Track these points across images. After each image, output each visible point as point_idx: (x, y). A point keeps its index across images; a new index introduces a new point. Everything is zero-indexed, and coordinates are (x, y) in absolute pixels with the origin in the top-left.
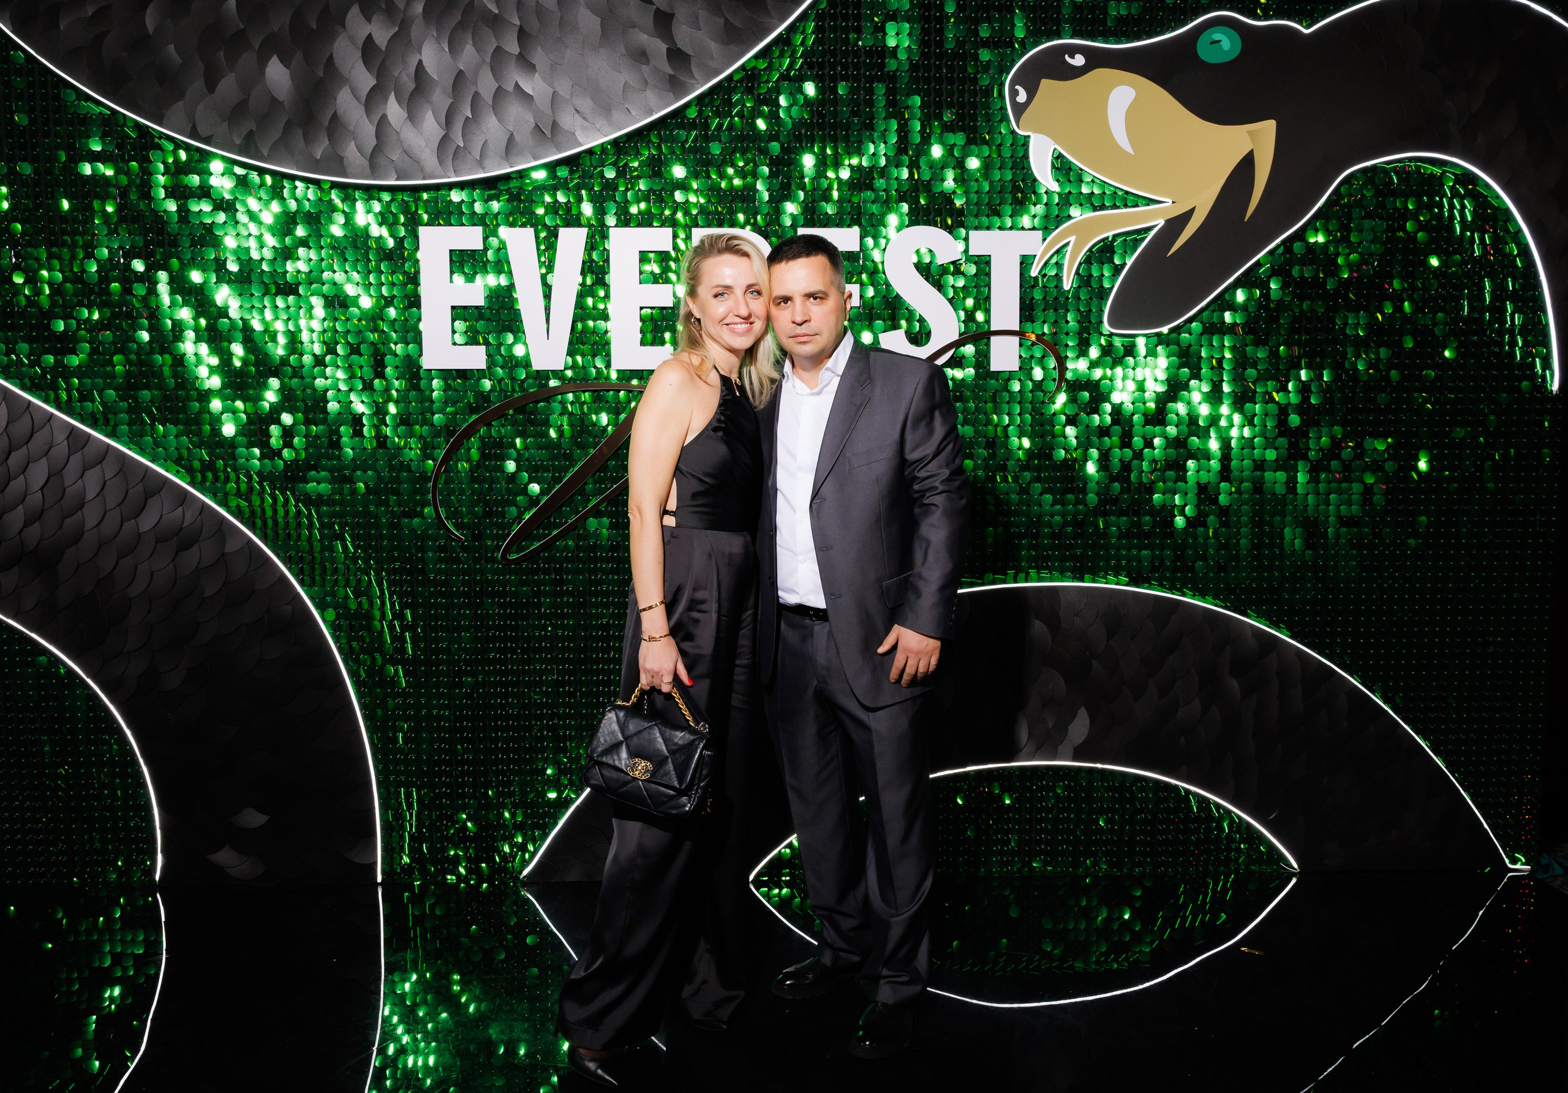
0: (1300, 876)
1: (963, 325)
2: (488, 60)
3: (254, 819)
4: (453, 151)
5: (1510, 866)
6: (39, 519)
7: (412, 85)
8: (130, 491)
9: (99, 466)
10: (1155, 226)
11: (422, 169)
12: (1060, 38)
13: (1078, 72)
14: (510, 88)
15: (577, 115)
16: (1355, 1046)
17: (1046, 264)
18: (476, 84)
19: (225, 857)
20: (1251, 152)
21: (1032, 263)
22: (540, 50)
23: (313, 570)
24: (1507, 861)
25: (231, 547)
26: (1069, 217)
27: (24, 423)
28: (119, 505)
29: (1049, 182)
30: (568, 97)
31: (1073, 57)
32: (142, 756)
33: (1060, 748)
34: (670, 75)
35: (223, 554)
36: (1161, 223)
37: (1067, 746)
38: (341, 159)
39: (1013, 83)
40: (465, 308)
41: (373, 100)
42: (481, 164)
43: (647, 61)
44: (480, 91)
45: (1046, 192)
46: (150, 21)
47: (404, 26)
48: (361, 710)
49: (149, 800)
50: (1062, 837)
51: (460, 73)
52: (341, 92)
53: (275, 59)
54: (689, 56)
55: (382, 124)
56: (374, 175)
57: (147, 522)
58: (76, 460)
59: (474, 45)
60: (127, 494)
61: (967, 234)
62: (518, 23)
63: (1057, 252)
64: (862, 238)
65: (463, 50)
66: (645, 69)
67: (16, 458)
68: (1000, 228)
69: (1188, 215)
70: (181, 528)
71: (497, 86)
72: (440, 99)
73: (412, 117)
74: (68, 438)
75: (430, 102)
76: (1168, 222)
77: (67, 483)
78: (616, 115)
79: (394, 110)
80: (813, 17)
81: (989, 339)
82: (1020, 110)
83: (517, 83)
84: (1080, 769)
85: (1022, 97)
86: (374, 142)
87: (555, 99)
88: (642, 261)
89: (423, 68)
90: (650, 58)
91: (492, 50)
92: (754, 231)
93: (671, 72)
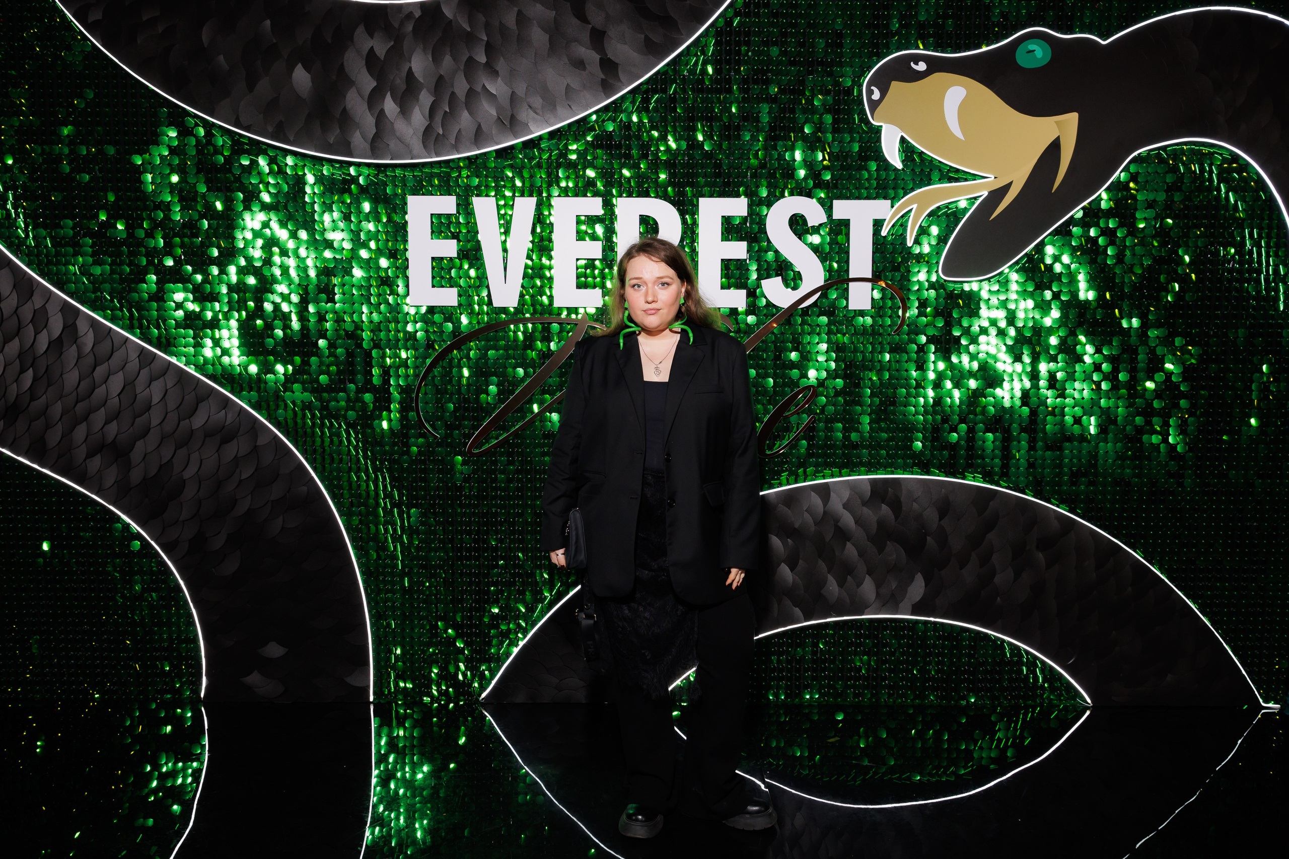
0: (1094, 709)
1: (827, 274)
2: (462, 67)
3: (275, 650)
4: (435, 138)
5: (1264, 705)
6: (116, 418)
7: (404, 87)
8: (186, 397)
9: (162, 378)
10: (980, 196)
11: (411, 151)
12: (907, 49)
13: (920, 76)
14: (479, 89)
15: (530, 110)
16: (1138, 846)
18: (453, 87)
19: (254, 679)
20: (1058, 138)
22: (502, 59)
23: (323, 459)
24: (1261, 701)
25: (261, 441)
27: (106, 346)
28: (177, 408)
29: (896, 163)
30: (523, 96)
31: (917, 64)
32: (192, 601)
33: (901, 605)
34: (602, 79)
35: (256, 446)
36: (985, 193)
37: (907, 603)
38: (350, 143)
39: (870, 84)
40: (442, 259)
41: (374, 99)
42: (456, 148)
43: (584, 68)
44: (457, 91)
46: (206, 36)
47: (398, 39)
48: (359, 568)
49: (197, 635)
51: (441, 77)
52: (350, 92)
53: (300, 65)
54: (617, 64)
55: (380, 118)
56: (374, 156)
57: (198, 421)
58: (145, 372)
59: (451, 56)
60: (184, 397)
61: (831, 203)
62: (486, 39)
64: (750, 206)
65: (443, 60)
66: (583, 73)
67: (100, 371)
68: (858, 198)
69: (1007, 188)
70: (224, 426)
71: (469, 87)
72: (426, 98)
73: (405, 111)
74: (139, 356)
75: (418, 100)
76: (990, 193)
77: (138, 391)
78: (560, 111)
79: (390, 106)
80: (713, 33)
81: (848, 285)
82: (874, 105)
83: (484, 86)
84: (917, 622)
85: (876, 95)
86: (374, 131)
87: (513, 97)
88: (578, 222)
89: (413, 73)
90: (587, 66)
91: (465, 59)
92: (665, 200)
93: (603, 76)
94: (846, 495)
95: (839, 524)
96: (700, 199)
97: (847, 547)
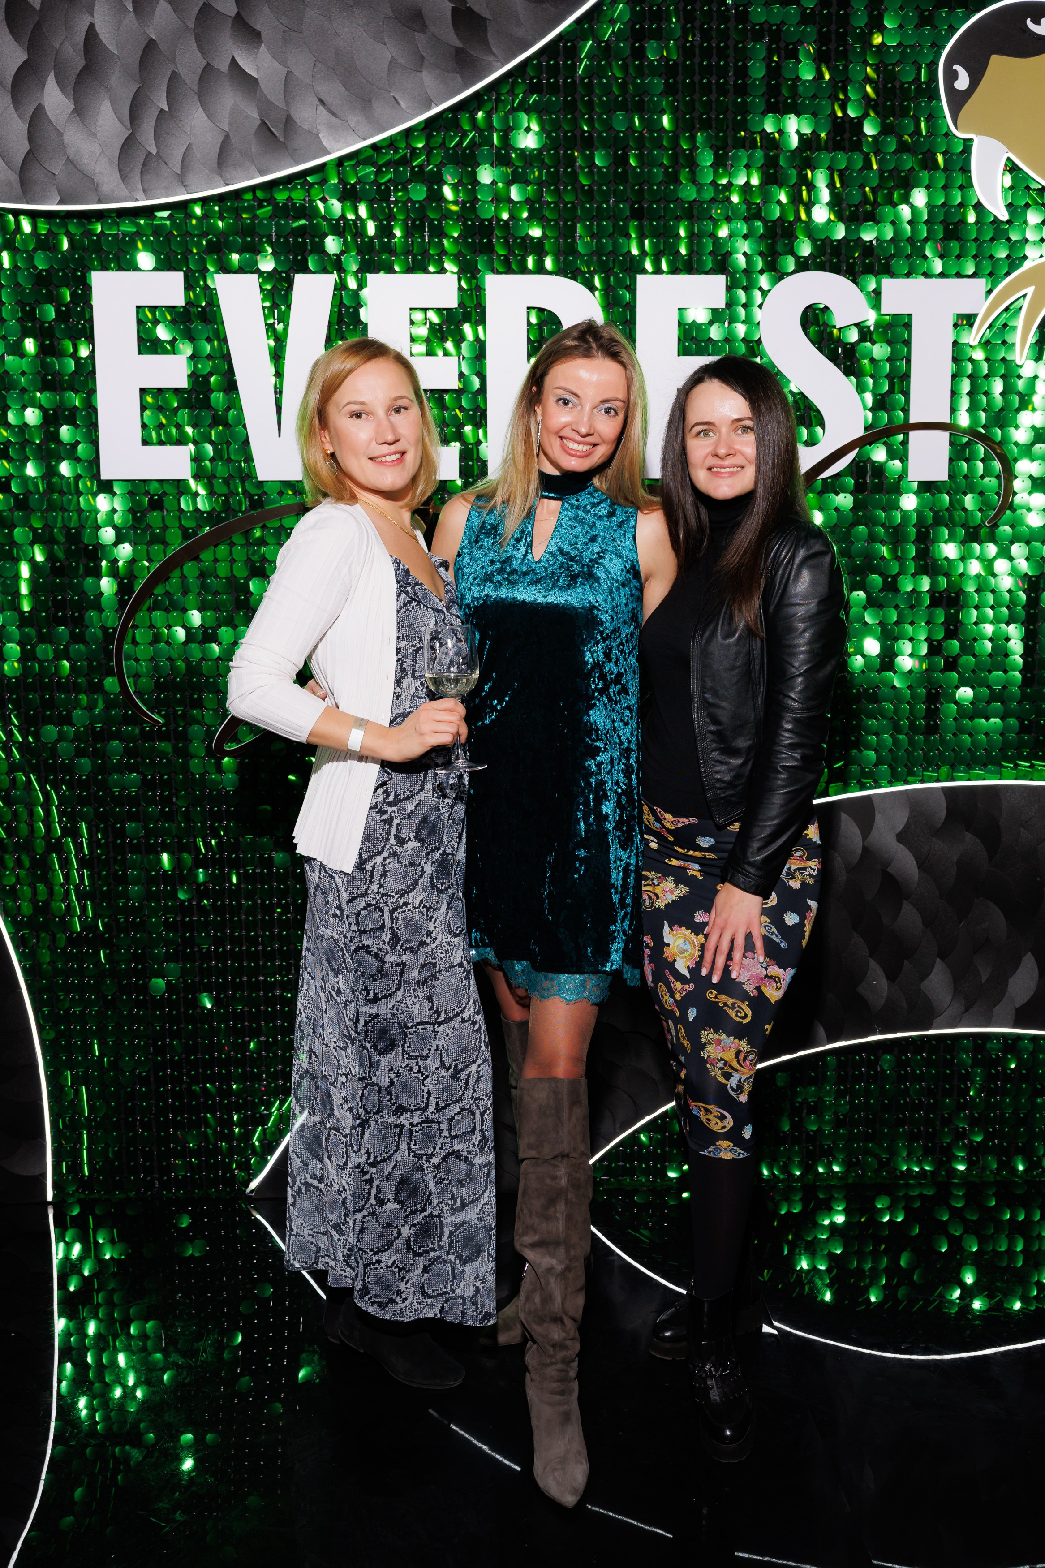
1: (870, 415)
2: (191, 25)
4: (142, 161)
7: (80, 63)
11: (96, 188)
14: (223, 65)
15: (321, 108)
17: (990, 327)
18: (173, 61)
21: (971, 325)
26: (1025, 257)
29: (998, 208)
30: (308, 80)
31: (1037, 22)
33: (997, 1011)
34: (458, 51)
37: (1005, 1007)
39: (951, 61)
40: (160, 390)
41: (22, 84)
42: (182, 180)
43: (423, 28)
44: (182, 71)
45: (993, 222)
50: (994, 1128)
51: (150, 46)
54: (485, 19)
55: (37, 121)
56: (26, 194)
61: (879, 284)
63: (1007, 309)
64: (729, 289)
65: (153, 10)
66: (420, 38)
68: (926, 275)
71: (204, 63)
72: (122, 81)
73: (80, 111)
75: (107, 87)
78: (380, 109)
79: (54, 99)
81: (906, 436)
82: (958, 100)
83: (234, 60)
84: (1019, 1037)
85: (962, 82)
86: (26, 147)
87: (289, 83)
88: (412, 323)
89: (96, 35)
90: (428, 22)
91: (197, 9)
92: (574, 278)
93: (458, 43)
94: (901, 819)
95: (888, 870)
96: (639, 277)
97: (903, 911)
